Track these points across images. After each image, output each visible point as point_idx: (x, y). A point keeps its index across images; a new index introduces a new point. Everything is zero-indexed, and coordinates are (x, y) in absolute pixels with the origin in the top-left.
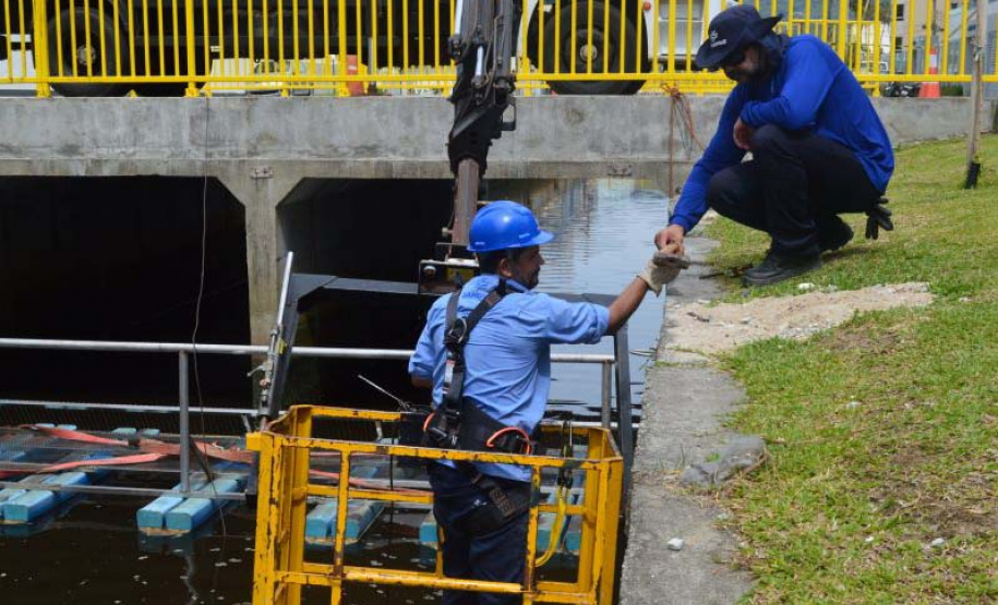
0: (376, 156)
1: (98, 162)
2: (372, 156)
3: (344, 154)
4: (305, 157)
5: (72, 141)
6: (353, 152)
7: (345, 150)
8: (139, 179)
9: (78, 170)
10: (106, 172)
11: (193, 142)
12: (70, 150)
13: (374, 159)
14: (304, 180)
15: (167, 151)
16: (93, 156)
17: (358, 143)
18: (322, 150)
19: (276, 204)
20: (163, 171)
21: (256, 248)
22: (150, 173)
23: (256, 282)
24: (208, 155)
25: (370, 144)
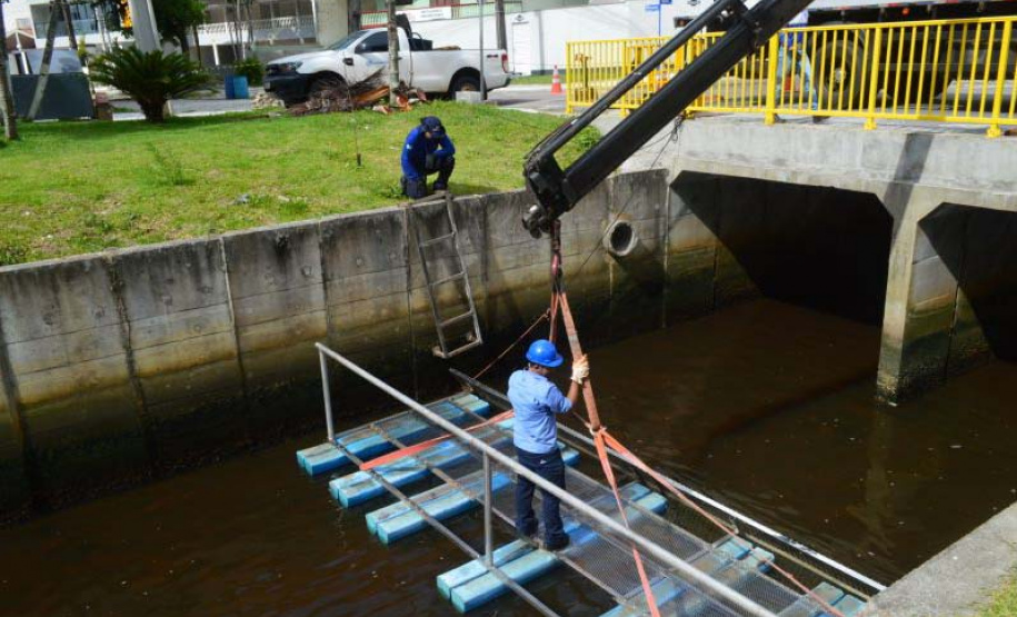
0: (1011, 190)
1: (794, 173)
2: (1006, 190)
3: (983, 187)
4: (949, 186)
5: (781, 156)
6: (991, 185)
7: (983, 183)
8: (821, 188)
9: (782, 177)
10: (801, 180)
11: (863, 165)
12: (780, 162)
13: (1009, 194)
14: (944, 205)
15: (844, 170)
16: (794, 169)
17: (996, 178)
18: (965, 182)
19: (918, 219)
20: (838, 185)
21: (897, 252)
22: (828, 185)
23: (894, 277)
24: (873, 176)
25: (1007, 180)
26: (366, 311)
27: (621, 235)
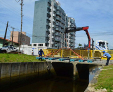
14: (78, 63)
19: (76, 65)
27: (48, 68)
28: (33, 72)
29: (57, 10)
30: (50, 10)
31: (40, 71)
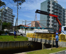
8: (39, 42)
26: (11, 47)
27: (28, 45)
28: (14, 47)
29: (55, 6)
30: (50, 6)
31: (20, 46)
